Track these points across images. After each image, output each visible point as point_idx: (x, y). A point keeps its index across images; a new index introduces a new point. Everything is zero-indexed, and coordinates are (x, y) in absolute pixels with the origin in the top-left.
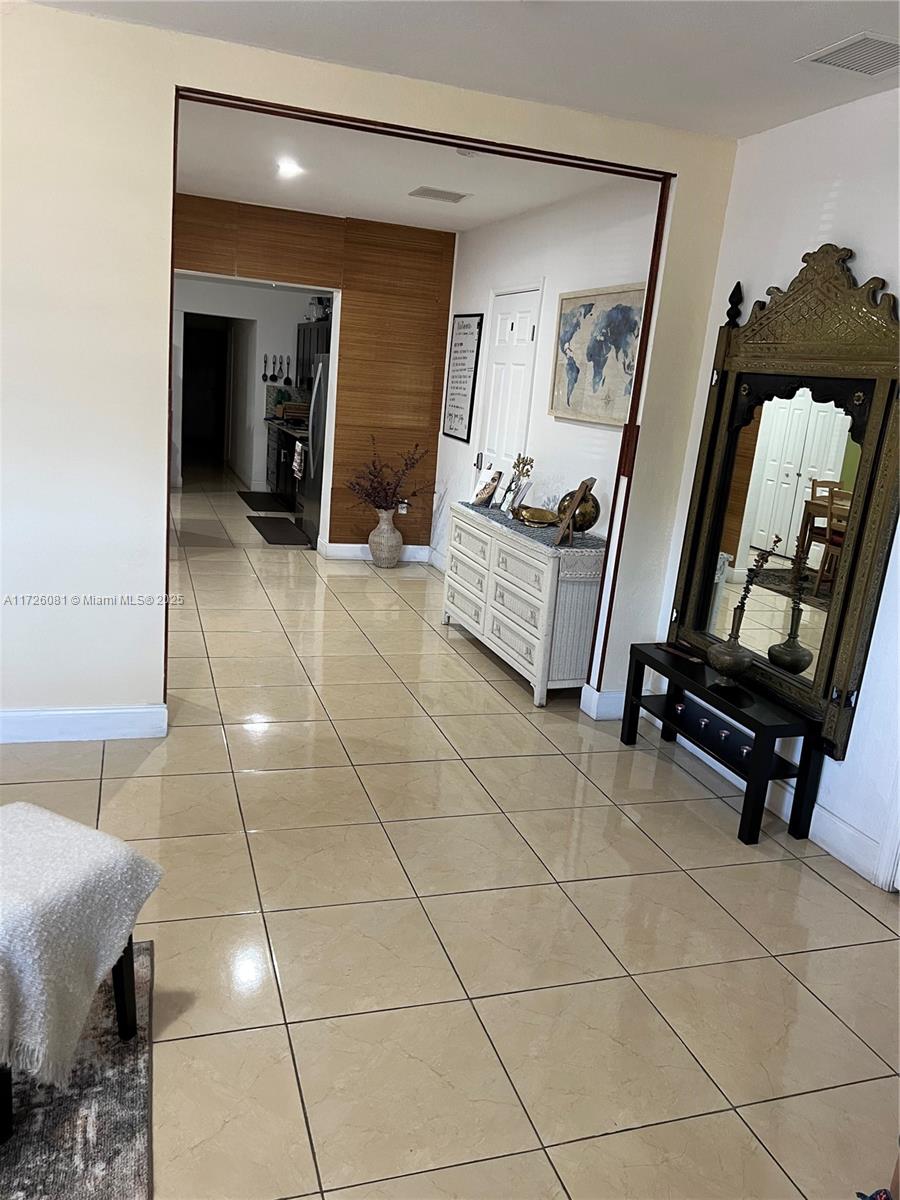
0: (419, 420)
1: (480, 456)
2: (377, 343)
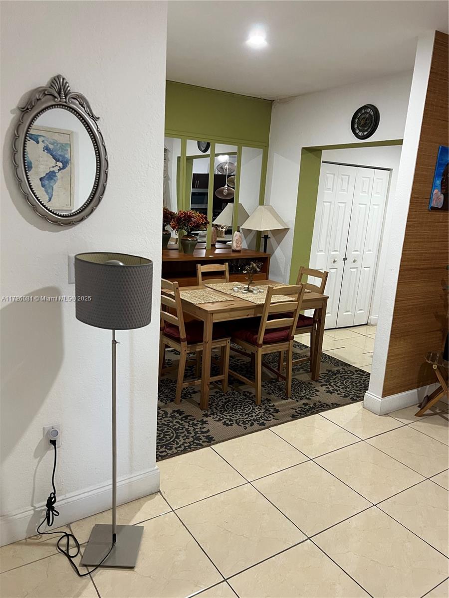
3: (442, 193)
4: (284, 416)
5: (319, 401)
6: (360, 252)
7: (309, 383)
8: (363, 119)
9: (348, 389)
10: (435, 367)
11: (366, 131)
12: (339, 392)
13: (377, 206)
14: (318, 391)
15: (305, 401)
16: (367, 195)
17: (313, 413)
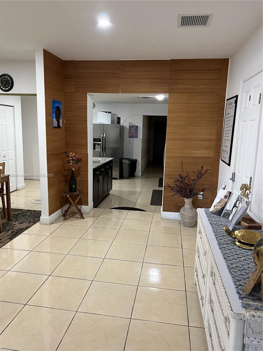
0: (208, 153)
1: (234, 174)
2: (186, 117)
3: (56, 120)
4: (5, 240)
5: (19, 229)
6: (6, 151)
7: (8, 223)
8: (4, 81)
9: (29, 220)
10: (68, 196)
11: (7, 87)
12: (25, 222)
13: (10, 126)
14: (15, 225)
15: (12, 231)
16: (4, 120)
17: (19, 234)
